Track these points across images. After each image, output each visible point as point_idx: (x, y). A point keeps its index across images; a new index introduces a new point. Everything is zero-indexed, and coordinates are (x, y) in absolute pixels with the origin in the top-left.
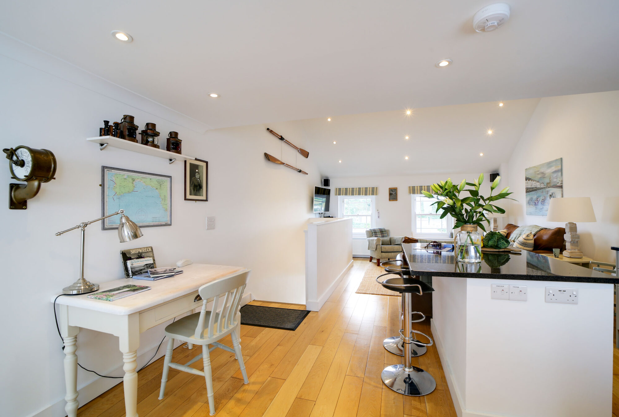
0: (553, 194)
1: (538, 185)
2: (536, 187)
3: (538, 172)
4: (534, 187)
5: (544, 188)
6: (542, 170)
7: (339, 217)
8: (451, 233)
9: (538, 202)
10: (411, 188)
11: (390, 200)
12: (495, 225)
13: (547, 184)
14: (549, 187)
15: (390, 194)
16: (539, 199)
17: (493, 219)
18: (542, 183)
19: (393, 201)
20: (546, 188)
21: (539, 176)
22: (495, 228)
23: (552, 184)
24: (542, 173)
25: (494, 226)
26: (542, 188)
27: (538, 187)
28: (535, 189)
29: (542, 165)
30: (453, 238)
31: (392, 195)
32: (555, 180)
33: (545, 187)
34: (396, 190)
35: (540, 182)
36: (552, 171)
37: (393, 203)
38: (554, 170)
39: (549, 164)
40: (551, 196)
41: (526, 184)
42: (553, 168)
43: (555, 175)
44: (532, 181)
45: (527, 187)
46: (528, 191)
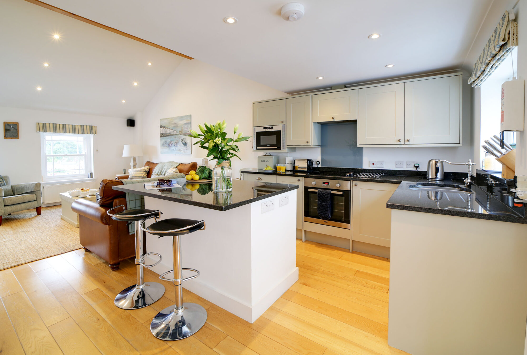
0: (185, 139)
1: (172, 132)
2: (170, 134)
3: (172, 123)
4: (168, 133)
5: (177, 134)
6: (176, 121)
8: (90, 173)
9: (171, 145)
10: (41, 125)
11: (5, 137)
12: (134, 163)
13: (179, 132)
14: (181, 134)
15: (6, 130)
16: (172, 142)
17: (133, 158)
18: (175, 131)
19: (11, 138)
20: (179, 134)
21: (173, 126)
22: (134, 166)
23: (183, 132)
24: (175, 124)
25: (134, 164)
26: (176, 134)
27: (172, 133)
28: (169, 135)
29: (176, 118)
30: (92, 177)
31: (10, 132)
32: (186, 129)
33: (177, 133)
34: (17, 125)
35: (173, 129)
36: (184, 123)
37: (11, 142)
38: (185, 123)
39: (181, 118)
40: (182, 140)
41: (161, 130)
42: (184, 121)
43: (186, 126)
44: (167, 129)
45: (161, 133)
46: (162, 136)
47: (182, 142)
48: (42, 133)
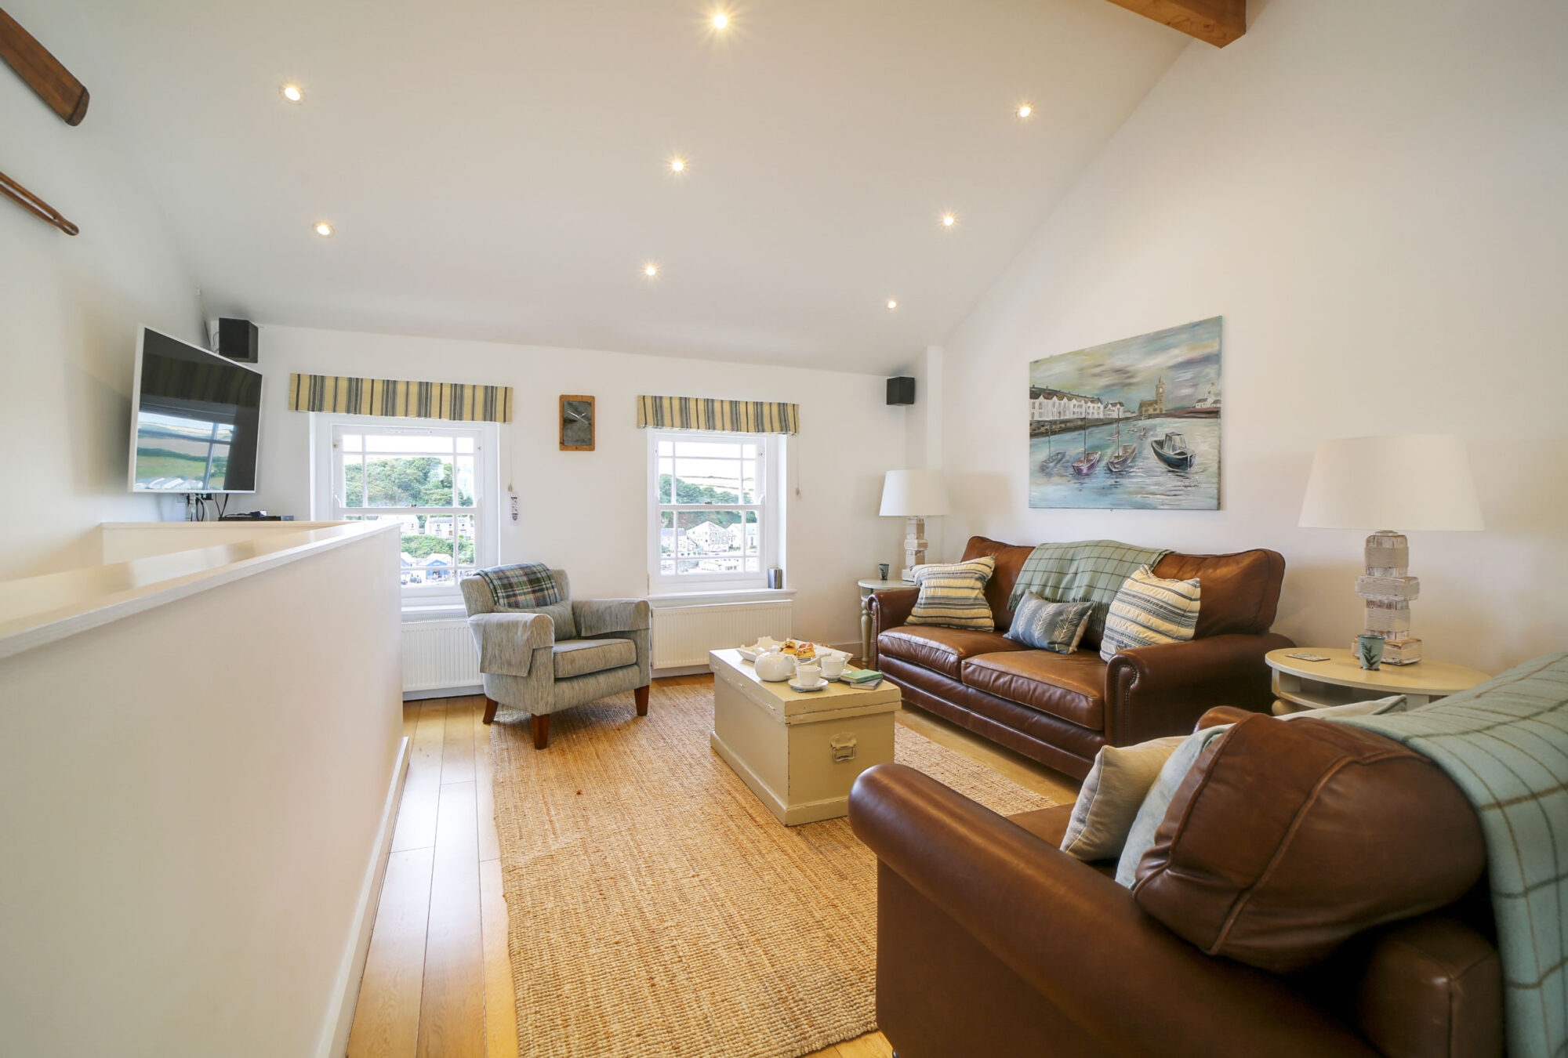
0: (1177, 439)
1: (1095, 411)
2: (1082, 419)
3: (1097, 370)
4: (1075, 417)
5: (1127, 419)
6: (1118, 362)
7: (313, 519)
8: (775, 572)
9: (1092, 467)
10: (649, 402)
11: (564, 445)
12: (921, 541)
13: (1141, 406)
14: (1150, 417)
15: (566, 422)
16: (1097, 456)
17: (914, 522)
18: (1114, 405)
19: (577, 449)
20: (1138, 418)
21: (1103, 382)
22: (920, 552)
23: (1166, 406)
24: (1118, 371)
25: (920, 545)
26: (1118, 420)
27: (1096, 416)
28: (1080, 423)
29: (1125, 345)
30: (780, 587)
31: (575, 426)
32: (1186, 391)
33: (1129, 415)
34: (590, 404)
35: (1103, 398)
36: (1172, 362)
37: (577, 458)
38: (1180, 359)
39: (1157, 341)
40: (1160, 444)
41: (1034, 408)
42: (1175, 352)
43: (1187, 375)
44: (1065, 399)
45: (1037, 418)
46: (1039, 430)
47: (1156, 453)
48: (651, 431)
